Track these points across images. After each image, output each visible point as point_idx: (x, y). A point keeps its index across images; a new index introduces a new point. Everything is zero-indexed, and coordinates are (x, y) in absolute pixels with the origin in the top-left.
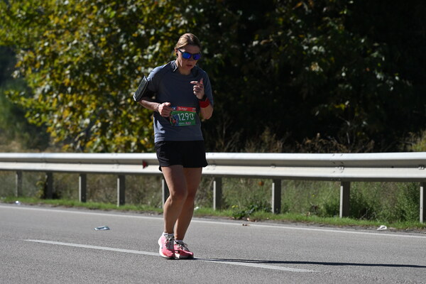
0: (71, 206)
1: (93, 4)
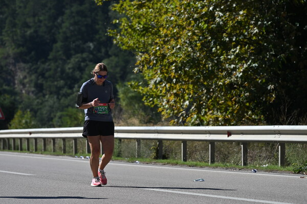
0: (176, 164)
1: (191, 19)
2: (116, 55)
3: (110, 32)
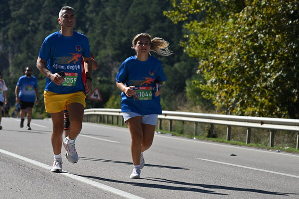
0: (222, 142)
1: (240, 38)
2: (185, 61)
3: (182, 43)
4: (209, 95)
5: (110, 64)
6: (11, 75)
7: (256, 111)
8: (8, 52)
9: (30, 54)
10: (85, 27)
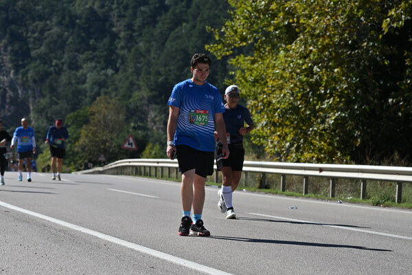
3: (226, 81)
4: (259, 140)
5: (145, 108)
6: (33, 123)
7: (313, 157)
8: (28, 97)
9: (54, 98)
10: (116, 65)
